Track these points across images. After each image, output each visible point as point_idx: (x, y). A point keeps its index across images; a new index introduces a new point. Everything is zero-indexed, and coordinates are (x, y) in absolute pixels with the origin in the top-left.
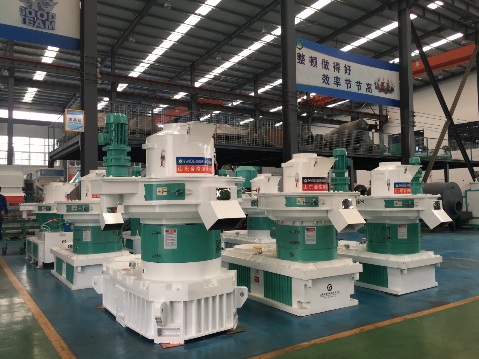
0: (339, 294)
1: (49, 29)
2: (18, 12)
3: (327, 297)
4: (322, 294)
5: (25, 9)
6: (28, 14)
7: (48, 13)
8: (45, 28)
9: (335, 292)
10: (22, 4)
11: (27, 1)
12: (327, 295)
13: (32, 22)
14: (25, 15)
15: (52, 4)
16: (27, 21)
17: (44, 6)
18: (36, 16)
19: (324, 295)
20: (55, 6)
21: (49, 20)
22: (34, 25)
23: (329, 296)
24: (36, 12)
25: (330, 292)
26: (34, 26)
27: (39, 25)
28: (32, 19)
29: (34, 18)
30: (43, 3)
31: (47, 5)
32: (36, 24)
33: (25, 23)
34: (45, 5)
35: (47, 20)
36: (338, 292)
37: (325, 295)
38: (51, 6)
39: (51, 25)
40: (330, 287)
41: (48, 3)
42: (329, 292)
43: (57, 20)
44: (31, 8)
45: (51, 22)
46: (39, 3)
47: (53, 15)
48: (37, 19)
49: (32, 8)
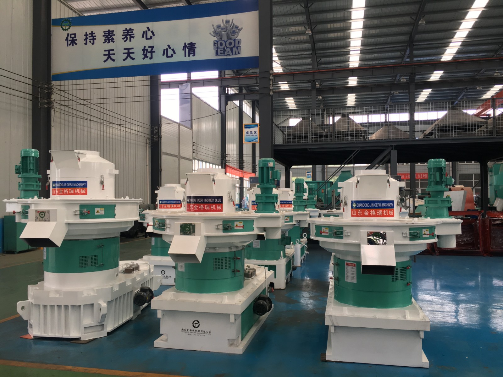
0: (210, 334)
1: (236, 54)
2: (212, 46)
3: (192, 334)
4: (184, 329)
5: (217, 42)
6: (219, 46)
7: (234, 40)
8: (233, 55)
9: (205, 331)
10: (215, 39)
11: (218, 35)
12: (192, 331)
13: (222, 52)
14: (218, 48)
15: (238, 31)
16: (219, 52)
17: (231, 35)
18: (226, 46)
19: (187, 331)
20: (241, 32)
21: (236, 46)
22: (224, 54)
23: (195, 334)
24: (225, 42)
25: (197, 329)
26: (224, 56)
27: (228, 53)
28: (222, 49)
29: (224, 48)
30: (231, 33)
31: (234, 33)
32: (226, 53)
33: (217, 54)
34: (232, 33)
35: (234, 46)
36: (209, 332)
37: (189, 331)
38: (237, 33)
39: (237, 50)
40: (196, 324)
41: (234, 31)
42: (195, 329)
43: (242, 45)
44: (221, 40)
45: (237, 48)
46: (227, 34)
47: (239, 40)
48: (227, 48)
49: (223, 39)
